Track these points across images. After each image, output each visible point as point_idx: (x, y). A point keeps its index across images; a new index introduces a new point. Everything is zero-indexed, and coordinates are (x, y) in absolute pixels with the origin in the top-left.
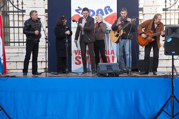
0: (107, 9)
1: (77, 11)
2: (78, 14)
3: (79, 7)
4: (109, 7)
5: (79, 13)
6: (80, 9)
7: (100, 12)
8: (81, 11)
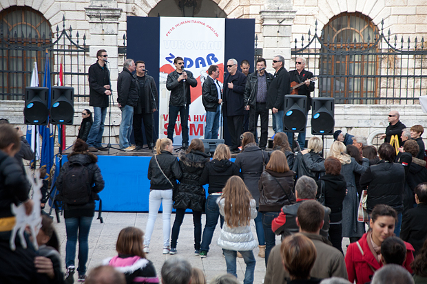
0: (211, 57)
1: (168, 59)
2: (169, 63)
3: (170, 54)
4: (213, 55)
5: (171, 62)
6: (173, 57)
7: (200, 61)
8: (173, 60)
